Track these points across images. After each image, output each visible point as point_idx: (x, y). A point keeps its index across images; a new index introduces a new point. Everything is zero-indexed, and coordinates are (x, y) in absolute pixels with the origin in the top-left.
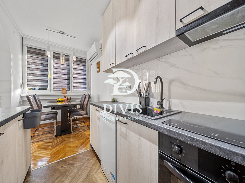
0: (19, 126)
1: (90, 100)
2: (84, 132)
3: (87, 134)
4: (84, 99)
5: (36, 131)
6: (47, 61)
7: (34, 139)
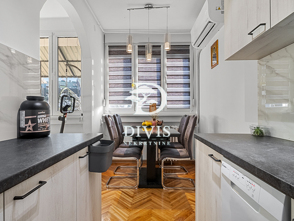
0: (80, 166)
1: (197, 126)
2: (184, 193)
3: (189, 199)
4: (184, 124)
5: (117, 169)
6: (130, 62)
7: (114, 182)
